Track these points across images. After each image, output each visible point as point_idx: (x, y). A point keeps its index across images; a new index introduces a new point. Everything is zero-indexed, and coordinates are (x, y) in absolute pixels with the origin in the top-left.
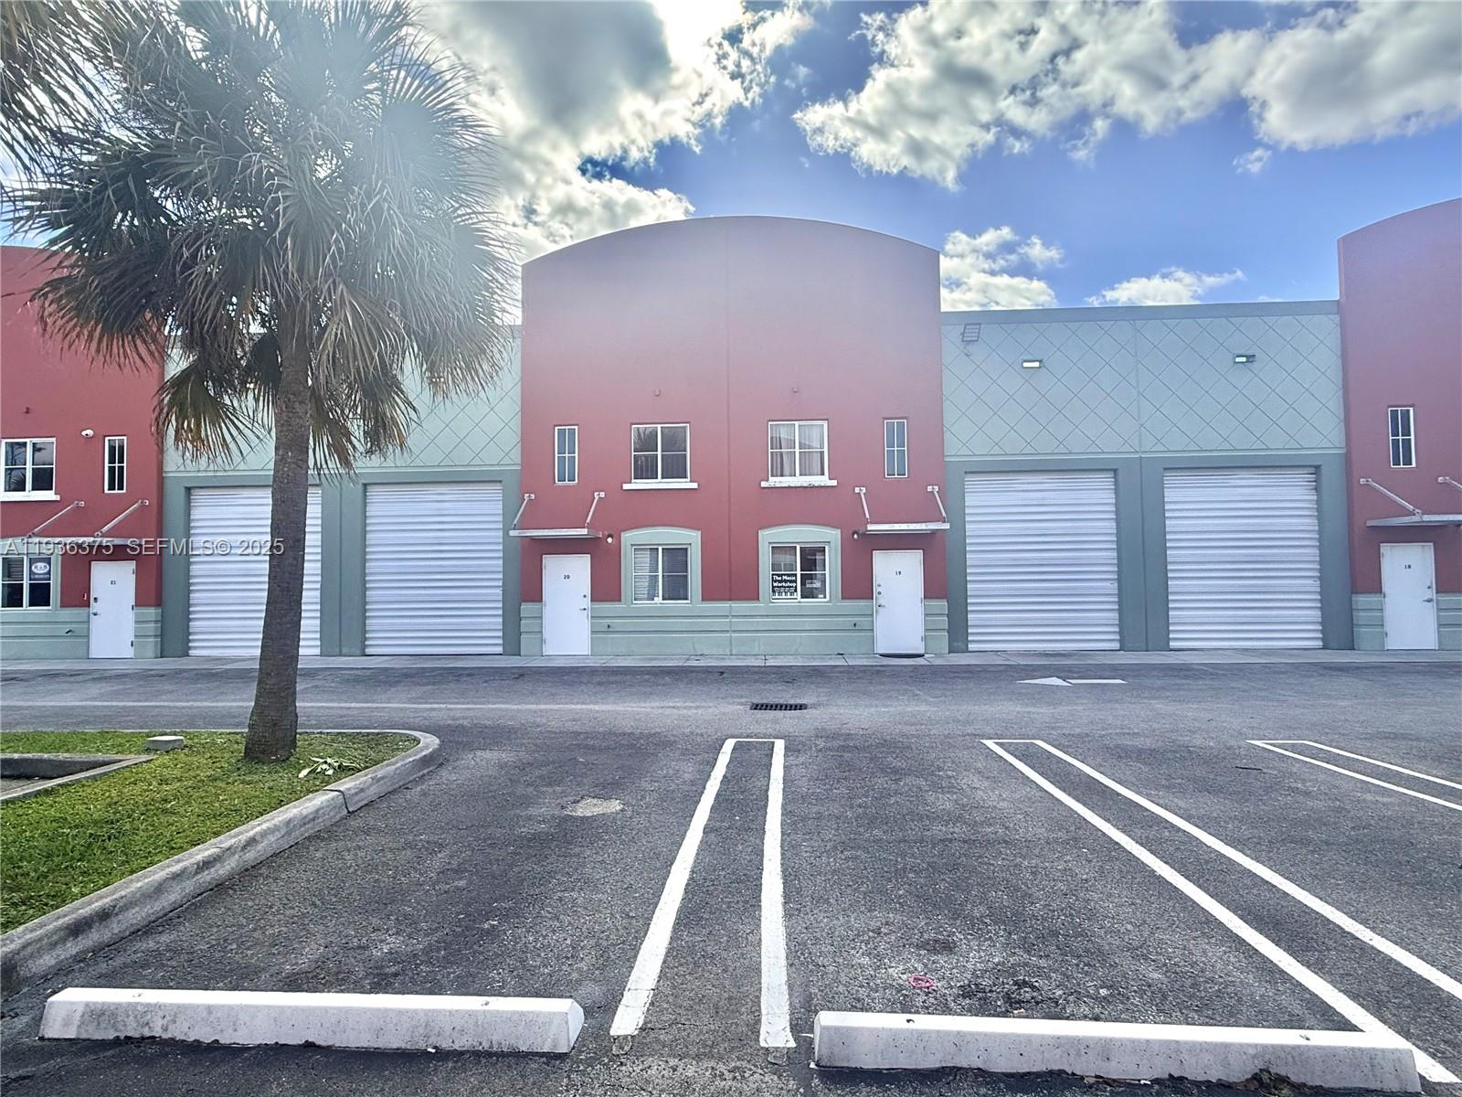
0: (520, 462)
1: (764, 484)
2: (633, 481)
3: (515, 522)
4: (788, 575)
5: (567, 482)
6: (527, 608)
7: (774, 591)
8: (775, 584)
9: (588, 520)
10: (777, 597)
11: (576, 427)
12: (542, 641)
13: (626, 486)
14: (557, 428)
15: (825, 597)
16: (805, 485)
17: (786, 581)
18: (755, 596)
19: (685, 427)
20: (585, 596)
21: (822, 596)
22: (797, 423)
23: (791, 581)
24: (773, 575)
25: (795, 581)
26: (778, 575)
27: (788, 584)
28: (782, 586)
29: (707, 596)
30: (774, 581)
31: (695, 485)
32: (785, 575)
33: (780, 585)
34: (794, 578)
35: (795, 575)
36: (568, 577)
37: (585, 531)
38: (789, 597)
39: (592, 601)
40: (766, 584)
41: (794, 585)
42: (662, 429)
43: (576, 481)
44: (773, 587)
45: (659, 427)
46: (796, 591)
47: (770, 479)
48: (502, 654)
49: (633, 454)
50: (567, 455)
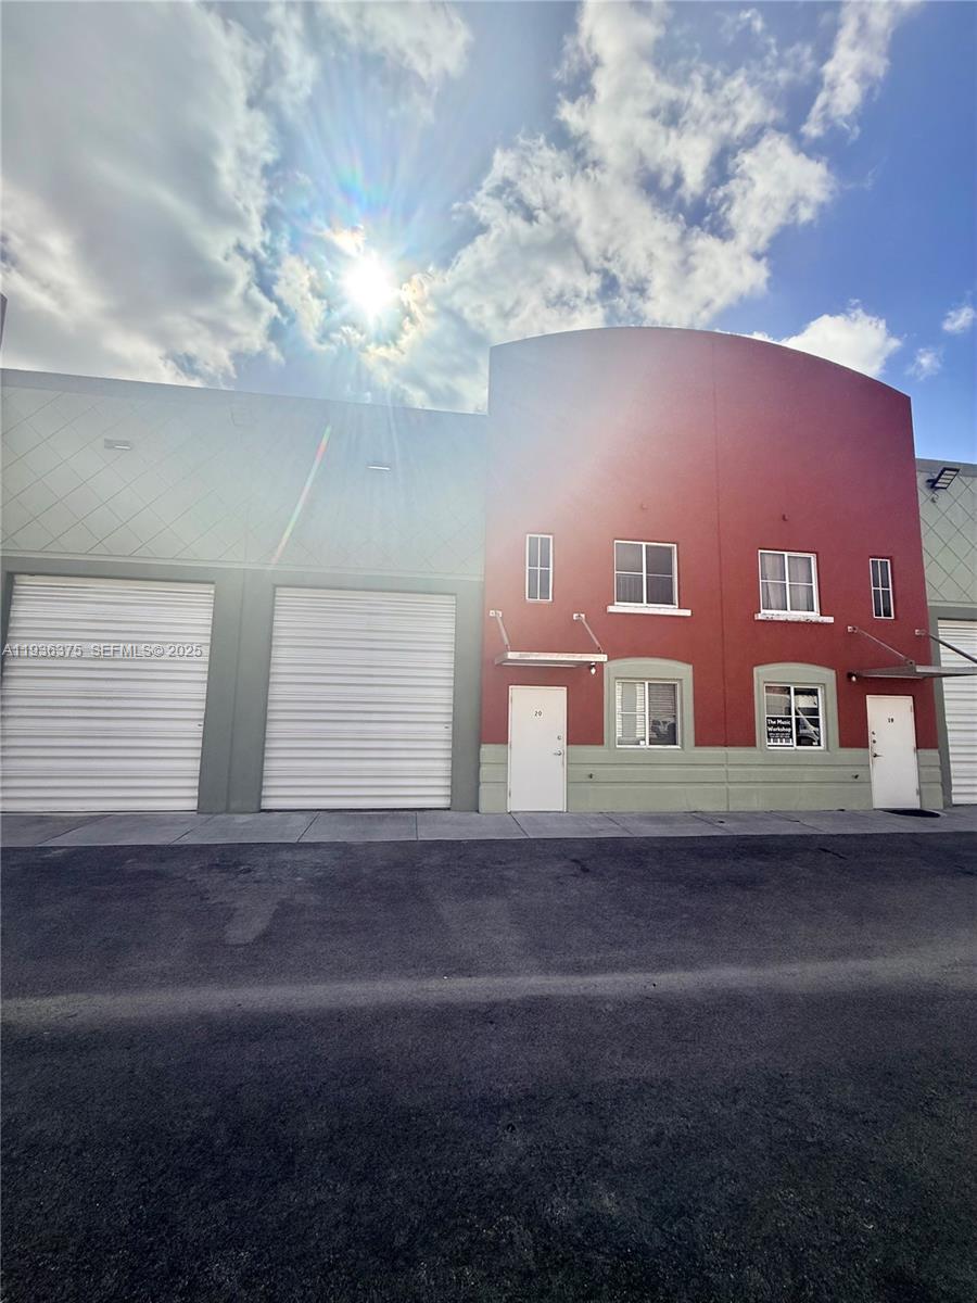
0: (483, 573)
1: (760, 617)
2: (616, 603)
4: (783, 719)
5: (539, 599)
6: (487, 751)
7: (769, 737)
8: (770, 729)
10: (772, 743)
11: (551, 537)
12: (506, 793)
13: (611, 609)
14: (528, 536)
15: (819, 745)
16: (803, 620)
17: (781, 726)
18: (749, 741)
19: (670, 549)
20: (559, 737)
21: (816, 743)
22: (786, 554)
23: (786, 726)
24: (768, 718)
25: (790, 726)
26: (773, 719)
27: (783, 729)
28: (777, 732)
30: (769, 725)
31: (688, 613)
32: (780, 718)
33: (775, 730)
34: (788, 723)
35: (790, 719)
36: (540, 714)
38: (784, 743)
39: (568, 744)
40: (761, 728)
41: (789, 730)
42: (647, 546)
43: (551, 599)
44: (769, 732)
45: (644, 544)
46: (791, 737)
47: (762, 611)
48: (449, 809)
49: (616, 572)
50: (539, 568)
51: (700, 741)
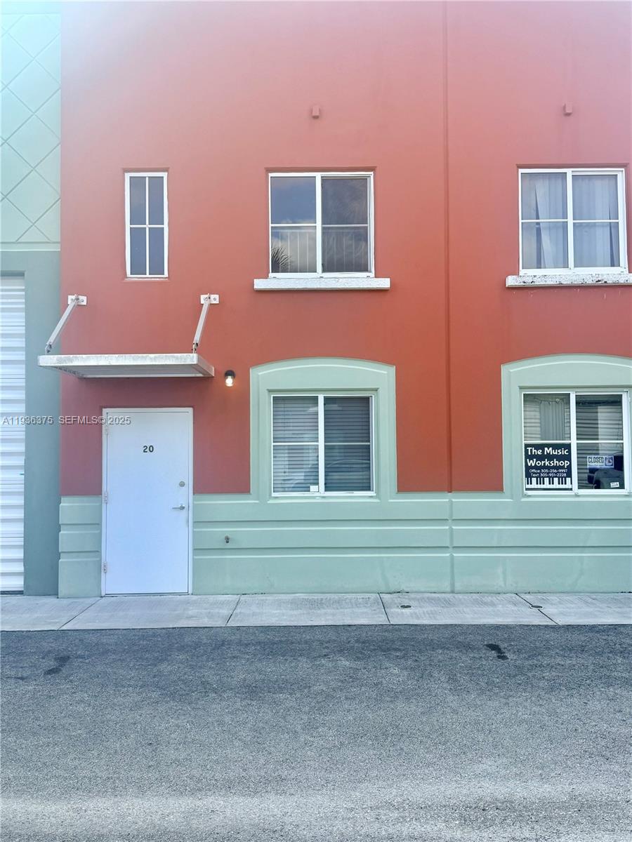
0: (58, 239)
1: (511, 281)
2: (271, 275)
3: (52, 339)
4: (555, 447)
5: (148, 275)
6: (69, 507)
7: (528, 475)
8: (531, 463)
9: (197, 338)
10: (534, 485)
11: (165, 175)
12: (100, 568)
13: (259, 284)
14: (128, 176)
15: (622, 486)
16: (589, 281)
17: (550, 457)
18: (494, 483)
19: (365, 179)
20: (182, 484)
21: (617, 484)
22: (570, 172)
23: (560, 458)
24: (527, 446)
25: (568, 458)
26: (537, 447)
27: (555, 463)
28: (544, 467)
30: (528, 457)
31: (385, 283)
32: (548, 446)
33: (540, 463)
34: (565, 452)
35: (568, 447)
36: (151, 449)
37: (192, 358)
38: (556, 485)
39: (194, 494)
40: (513, 461)
41: (566, 463)
42: (324, 180)
43: (166, 274)
44: (528, 468)
45: (318, 176)
46: (569, 474)
47: (522, 272)
48: (21, 593)
49: (271, 225)
50: (147, 226)
51: (406, 483)
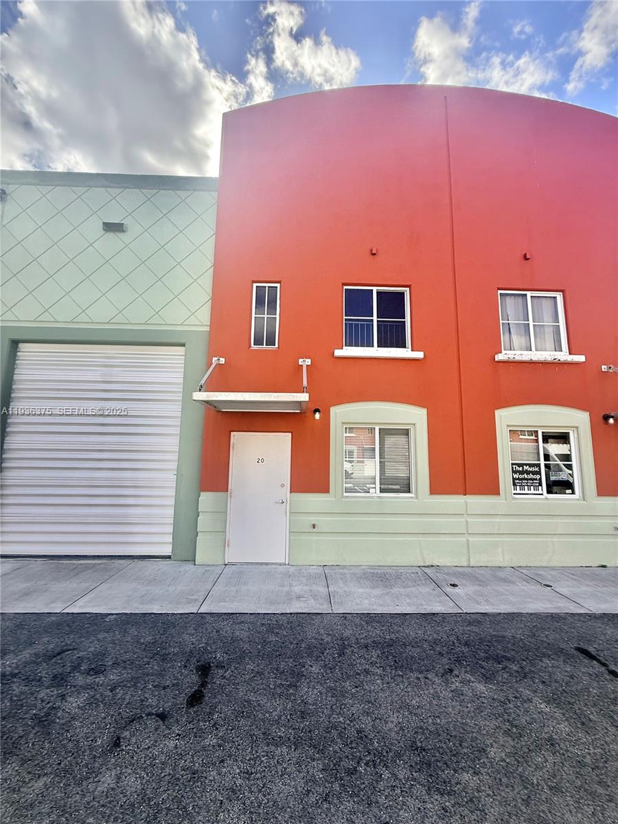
0: (209, 324)
1: (499, 357)
2: (344, 348)
3: (203, 382)
4: (530, 465)
5: (265, 346)
6: (206, 498)
7: (514, 484)
8: (516, 476)
9: (305, 383)
10: (518, 491)
11: (278, 285)
12: (225, 544)
13: (338, 353)
14: (255, 285)
15: (573, 493)
16: (549, 359)
17: (528, 473)
18: (494, 490)
19: (403, 293)
20: (283, 486)
21: (570, 491)
22: (529, 294)
23: (534, 473)
24: (512, 464)
25: (539, 473)
26: (519, 465)
27: (531, 476)
28: (524, 479)
29: (435, 489)
30: (514, 472)
31: (420, 355)
32: (526, 465)
33: (521, 476)
34: (537, 469)
35: (538, 465)
36: (263, 461)
37: (304, 397)
38: (532, 491)
39: (290, 492)
40: (505, 476)
41: (538, 477)
42: (378, 293)
43: (277, 346)
44: (514, 479)
45: (375, 289)
46: (540, 484)
47: (504, 352)
48: (169, 557)
49: (345, 317)
50: (266, 316)
